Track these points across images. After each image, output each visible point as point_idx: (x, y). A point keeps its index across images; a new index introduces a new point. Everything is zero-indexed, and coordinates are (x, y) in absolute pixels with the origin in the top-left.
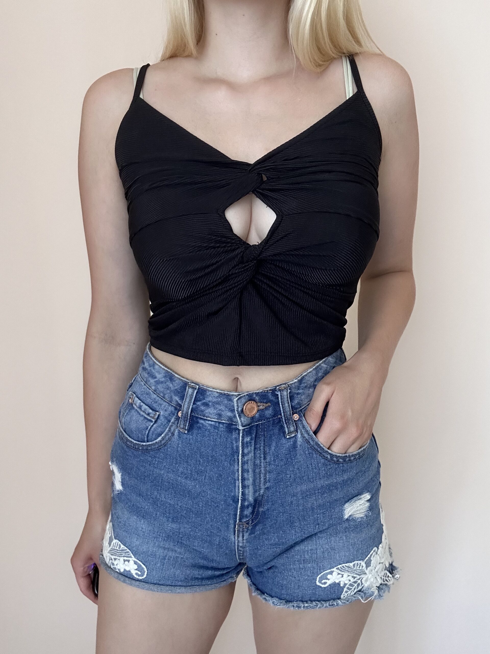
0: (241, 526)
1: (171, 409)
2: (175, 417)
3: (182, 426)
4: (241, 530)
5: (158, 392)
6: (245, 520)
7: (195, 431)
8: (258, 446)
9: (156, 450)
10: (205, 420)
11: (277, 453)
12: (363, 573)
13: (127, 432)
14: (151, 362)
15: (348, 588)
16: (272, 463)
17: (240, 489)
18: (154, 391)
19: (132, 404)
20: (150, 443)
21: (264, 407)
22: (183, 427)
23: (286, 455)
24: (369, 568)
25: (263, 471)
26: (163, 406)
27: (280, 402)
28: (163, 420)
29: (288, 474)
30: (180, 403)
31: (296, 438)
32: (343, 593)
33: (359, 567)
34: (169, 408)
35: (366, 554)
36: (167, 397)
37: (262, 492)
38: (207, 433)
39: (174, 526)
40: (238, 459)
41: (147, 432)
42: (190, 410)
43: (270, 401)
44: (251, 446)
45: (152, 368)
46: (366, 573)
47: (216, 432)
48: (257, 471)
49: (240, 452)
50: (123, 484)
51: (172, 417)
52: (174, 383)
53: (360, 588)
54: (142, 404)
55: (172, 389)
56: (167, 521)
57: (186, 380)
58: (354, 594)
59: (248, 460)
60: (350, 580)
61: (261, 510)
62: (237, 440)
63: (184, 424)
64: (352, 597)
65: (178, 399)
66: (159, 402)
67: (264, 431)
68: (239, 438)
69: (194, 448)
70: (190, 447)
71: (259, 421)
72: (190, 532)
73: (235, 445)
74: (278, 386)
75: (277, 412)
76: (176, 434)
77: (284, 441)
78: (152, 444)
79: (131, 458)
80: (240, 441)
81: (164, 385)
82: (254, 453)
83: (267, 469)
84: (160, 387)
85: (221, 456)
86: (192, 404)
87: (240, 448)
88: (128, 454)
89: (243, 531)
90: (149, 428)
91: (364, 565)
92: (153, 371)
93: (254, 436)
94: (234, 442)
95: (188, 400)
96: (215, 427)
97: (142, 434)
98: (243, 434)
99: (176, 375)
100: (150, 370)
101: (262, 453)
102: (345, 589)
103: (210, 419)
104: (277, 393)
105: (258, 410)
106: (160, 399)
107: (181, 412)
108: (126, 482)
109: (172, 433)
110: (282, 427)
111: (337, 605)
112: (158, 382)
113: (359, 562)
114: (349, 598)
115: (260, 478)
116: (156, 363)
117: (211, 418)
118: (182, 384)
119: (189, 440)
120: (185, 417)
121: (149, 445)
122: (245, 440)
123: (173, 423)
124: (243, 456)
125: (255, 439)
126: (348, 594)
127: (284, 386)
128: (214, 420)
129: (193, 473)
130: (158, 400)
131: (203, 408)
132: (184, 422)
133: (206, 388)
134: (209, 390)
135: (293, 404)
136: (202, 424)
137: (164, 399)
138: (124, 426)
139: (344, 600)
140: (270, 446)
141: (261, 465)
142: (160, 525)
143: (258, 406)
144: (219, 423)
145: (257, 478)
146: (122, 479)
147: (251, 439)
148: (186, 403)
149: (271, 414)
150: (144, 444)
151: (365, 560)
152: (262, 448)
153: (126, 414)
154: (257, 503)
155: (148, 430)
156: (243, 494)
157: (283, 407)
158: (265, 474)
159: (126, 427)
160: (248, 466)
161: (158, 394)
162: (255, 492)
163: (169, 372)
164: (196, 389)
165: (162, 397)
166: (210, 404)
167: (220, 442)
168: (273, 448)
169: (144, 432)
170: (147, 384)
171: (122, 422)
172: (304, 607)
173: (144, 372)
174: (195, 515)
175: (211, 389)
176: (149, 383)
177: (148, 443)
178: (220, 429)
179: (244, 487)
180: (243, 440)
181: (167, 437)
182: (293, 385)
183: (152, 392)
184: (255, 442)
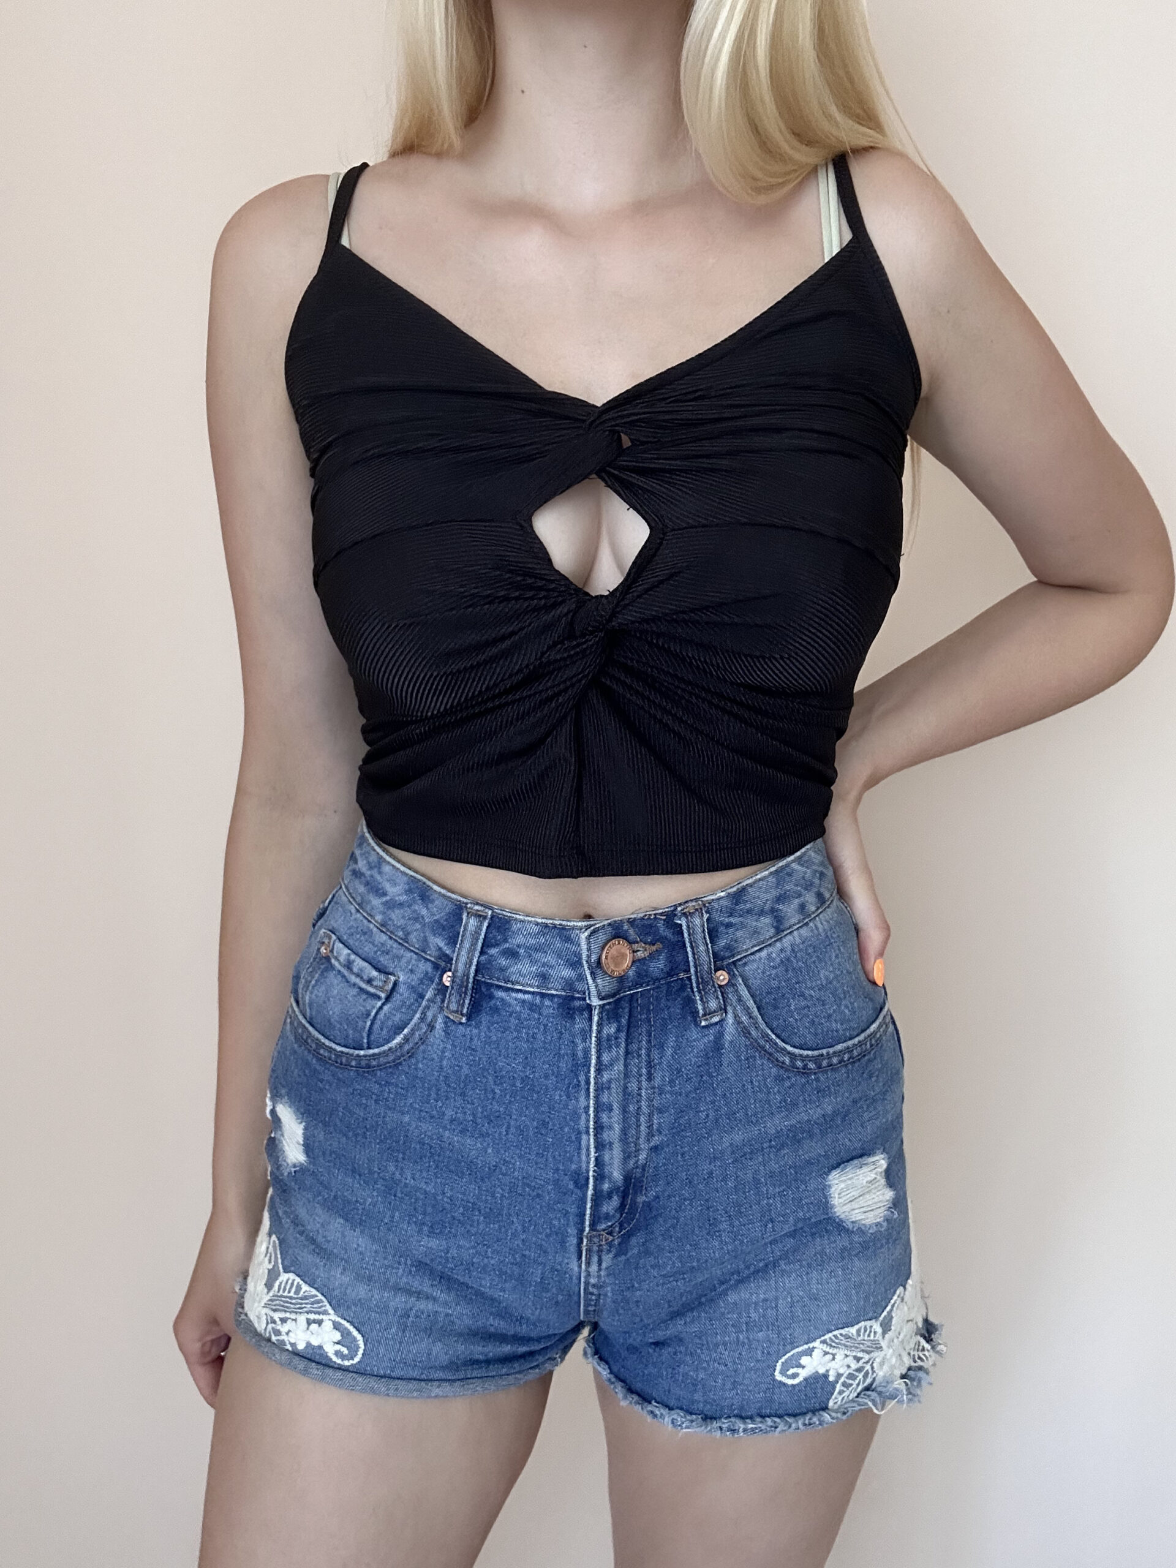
0: (596, 1240)
1: (425, 967)
2: (434, 986)
3: (453, 1007)
4: (595, 1248)
5: (392, 928)
6: (603, 1226)
7: (485, 1018)
8: (635, 1046)
9: (390, 1067)
10: (508, 990)
11: (679, 1063)
12: (877, 1348)
13: (315, 1025)
14: (373, 858)
15: (844, 1384)
16: (668, 1088)
17: (592, 1150)
18: (382, 925)
19: (328, 959)
20: (376, 1051)
21: (647, 954)
22: (455, 1009)
23: (698, 1067)
24: (887, 1336)
25: (645, 1109)
26: (404, 960)
27: (687, 940)
28: (406, 995)
29: (701, 1111)
30: (447, 952)
31: (722, 1026)
32: (833, 1397)
33: (869, 1336)
34: (420, 965)
35: (883, 1304)
36: (414, 940)
37: (642, 1156)
38: (513, 1021)
39: (434, 1243)
40: (588, 1083)
41: (369, 1023)
42: (473, 968)
43: (662, 939)
44: (618, 1046)
45: (375, 872)
46: (881, 1347)
47: (534, 1017)
48: (631, 1108)
49: (593, 1062)
50: (308, 1148)
51: (428, 986)
52: (430, 905)
53: (869, 1381)
54: (353, 957)
55: (427, 920)
56: (418, 1232)
57: (459, 898)
58: (857, 1397)
59: (610, 1081)
60: (849, 1366)
61: (641, 1199)
62: (585, 1034)
63: (458, 1002)
64: (855, 1405)
65: (442, 944)
66: (395, 951)
67: (649, 1010)
68: (591, 1030)
69: (480, 1059)
70: (471, 1058)
71: (635, 986)
72: (474, 1255)
73: (580, 1047)
74: (680, 905)
75: (677, 964)
76: (438, 1027)
77: (694, 1034)
78: (379, 1054)
79: (330, 1085)
80: (594, 1035)
81: (408, 912)
82: (626, 1066)
83: (655, 1103)
84: (397, 917)
85: (546, 1077)
86: (477, 954)
87: (593, 1053)
88: (321, 1077)
89: (600, 1251)
90: (373, 1014)
91: (879, 1330)
92: (378, 878)
93: (624, 1021)
94: (578, 1041)
95: (467, 945)
96: (532, 1007)
97: (355, 1030)
98: (600, 1018)
99: (435, 887)
100: (372, 876)
101: (644, 1064)
102: (838, 1387)
103: (520, 988)
104: (679, 922)
105: (634, 962)
106: (395, 945)
107: (450, 974)
108: (317, 1144)
109: (429, 1025)
110: (689, 1002)
111: (820, 1424)
112: (391, 905)
113: (868, 1323)
114: (846, 1406)
115: (638, 1126)
116: (385, 860)
117: (523, 985)
118: (450, 907)
119: (471, 1039)
120: (460, 985)
121: (374, 1055)
122: (605, 1031)
123: (432, 1000)
124: (599, 1071)
125: (628, 1030)
126: (843, 1398)
127: (694, 904)
128: (532, 990)
129: (479, 1121)
130: (392, 947)
131: (503, 962)
132: (458, 998)
133: (509, 914)
134: (516, 919)
135: (716, 948)
136: (502, 999)
137: (406, 944)
138: (308, 1010)
139: (836, 1411)
140: (661, 1047)
141: (640, 1095)
142: (400, 1242)
143: (634, 952)
144: (543, 995)
145: (630, 1126)
146: (306, 1138)
147: (618, 1030)
148: (464, 953)
149: (662, 970)
150: (362, 1053)
151: (881, 1318)
152: (643, 1051)
153: (313, 982)
154: (631, 1185)
155: (371, 1017)
156: (599, 1162)
157: (694, 954)
158: (651, 1115)
159: (314, 1013)
160: (609, 1095)
161: (391, 932)
162: (627, 1157)
163: (419, 881)
164: (485, 918)
165: (402, 939)
166: (522, 951)
167: (545, 1043)
168: (669, 1052)
169: (360, 1023)
170: (362, 908)
171: (304, 1004)
172: (745, 1430)
173: (357, 882)
174: (485, 1218)
175: (521, 917)
176: (368, 908)
177: (371, 1052)
178: (545, 1012)
179: (600, 1146)
180: (599, 1032)
181: (417, 1034)
182: (716, 905)
183: (375, 929)
184: (627, 1036)
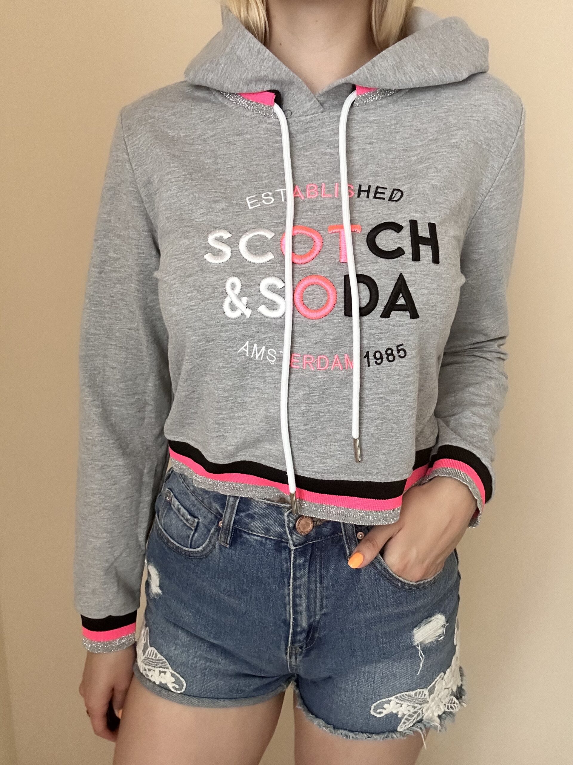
0: (294, 649)
1: (211, 517)
2: (215, 526)
4: (294, 653)
6: (298, 644)
7: (238, 546)
8: (313, 568)
10: (249, 534)
11: (336, 577)
12: (425, 702)
13: (167, 533)
15: (406, 719)
16: (330, 588)
17: (292, 613)
18: (193, 492)
19: (169, 503)
21: (321, 523)
22: (224, 540)
24: (431, 696)
25: (319, 597)
26: (202, 512)
30: (220, 512)
32: (400, 725)
33: (421, 696)
34: (209, 515)
35: (431, 680)
36: (206, 502)
37: (318, 617)
38: (252, 549)
42: (232, 521)
46: (428, 702)
47: (262, 549)
48: (312, 596)
50: (161, 586)
51: (212, 527)
53: (420, 718)
54: (180, 506)
58: (412, 726)
60: (409, 711)
62: (287, 561)
64: (411, 730)
65: (218, 508)
67: (321, 551)
69: (236, 565)
70: (232, 564)
71: (315, 539)
73: (285, 566)
75: (336, 529)
76: (216, 548)
77: (345, 563)
79: (173, 561)
80: (292, 563)
83: (324, 594)
85: (269, 578)
86: (234, 515)
87: (292, 571)
90: (191, 537)
91: (427, 694)
93: (308, 557)
95: (229, 510)
96: (261, 544)
98: (295, 555)
102: (403, 721)
105: (314, 527)
107: (221, 522)
108: (165, 586)
110: (342, 548)
111: (392, 738)
113: (422, 690)
115: (316, 604)
117: (256, 533)
119: (232, 555)
120: (226, 529)
121: (193, 551)
122: (298, 561)
123: (214, 534)
125: (310, 561)
126: (406, 726)
128: (261, 535)
130: (197, 504)
131: (247, 520)
132: (225, 535)
136: (246, 538)
137: (203, 504)
138: (163, 526)
139: (400, 733)
140: (327, 568)
141: (316, 590)
143: (314, 522)
144: (266, 539)
145: (311, 604)
146: (161, 583)
148: (228, 513)
149: (329, 531)
150: (186, 549)
151: (429, 688)
154: (312, 629)
156: (295, 619)
158: (322, 599)
160: (300, 590)
161: (197, 496)
162: (309, 618)
165: (201, 501)
166: (256, 516)
167: (267, 562)
168: (331, 571)
178: (267, 546)
181: (208, 548)
183: (190, 494)
184: (309, 564)
